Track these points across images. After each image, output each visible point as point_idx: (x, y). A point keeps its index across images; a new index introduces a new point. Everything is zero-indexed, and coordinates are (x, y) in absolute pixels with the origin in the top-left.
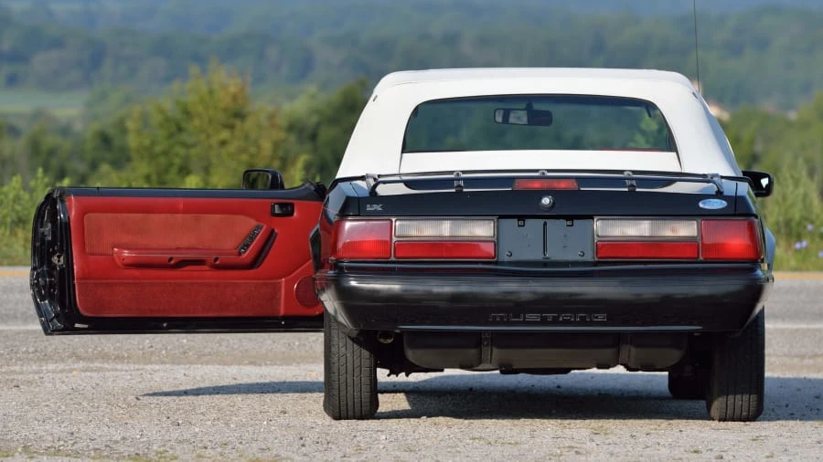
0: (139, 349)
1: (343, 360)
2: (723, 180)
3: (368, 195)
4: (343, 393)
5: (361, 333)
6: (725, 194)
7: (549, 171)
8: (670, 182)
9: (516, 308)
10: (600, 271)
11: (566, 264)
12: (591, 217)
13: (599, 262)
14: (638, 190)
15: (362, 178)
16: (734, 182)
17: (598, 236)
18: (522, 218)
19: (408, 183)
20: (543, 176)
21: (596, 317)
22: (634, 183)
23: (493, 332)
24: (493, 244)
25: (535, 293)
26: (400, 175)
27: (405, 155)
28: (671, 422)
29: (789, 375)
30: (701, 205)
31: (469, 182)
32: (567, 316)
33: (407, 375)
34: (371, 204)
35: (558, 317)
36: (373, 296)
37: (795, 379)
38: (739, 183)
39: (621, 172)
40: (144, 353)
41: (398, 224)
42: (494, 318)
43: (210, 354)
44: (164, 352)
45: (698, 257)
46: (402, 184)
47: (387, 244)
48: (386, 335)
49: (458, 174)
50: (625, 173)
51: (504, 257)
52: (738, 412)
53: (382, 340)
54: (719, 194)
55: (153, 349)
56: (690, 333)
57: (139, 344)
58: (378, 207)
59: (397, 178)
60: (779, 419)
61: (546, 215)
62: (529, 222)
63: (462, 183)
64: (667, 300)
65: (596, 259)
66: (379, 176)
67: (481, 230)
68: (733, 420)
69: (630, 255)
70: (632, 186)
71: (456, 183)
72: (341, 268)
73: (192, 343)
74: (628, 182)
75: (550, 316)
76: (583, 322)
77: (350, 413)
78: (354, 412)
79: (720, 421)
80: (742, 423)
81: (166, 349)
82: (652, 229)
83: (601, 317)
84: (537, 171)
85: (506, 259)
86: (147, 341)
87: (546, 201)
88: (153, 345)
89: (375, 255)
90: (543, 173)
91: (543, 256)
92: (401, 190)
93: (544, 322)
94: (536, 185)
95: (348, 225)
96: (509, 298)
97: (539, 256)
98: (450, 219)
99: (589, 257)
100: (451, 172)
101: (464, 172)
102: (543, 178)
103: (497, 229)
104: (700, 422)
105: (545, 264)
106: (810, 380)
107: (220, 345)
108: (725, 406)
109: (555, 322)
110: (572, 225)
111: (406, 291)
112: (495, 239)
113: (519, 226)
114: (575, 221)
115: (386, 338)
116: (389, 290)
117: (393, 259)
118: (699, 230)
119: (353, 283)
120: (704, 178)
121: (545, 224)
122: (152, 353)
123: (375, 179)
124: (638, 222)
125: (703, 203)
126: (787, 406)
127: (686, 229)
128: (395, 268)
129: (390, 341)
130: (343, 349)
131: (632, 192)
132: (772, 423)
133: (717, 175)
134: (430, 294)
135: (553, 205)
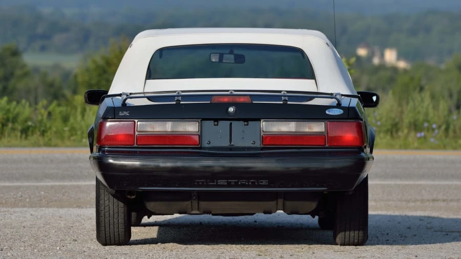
0: (14, 198)
1: (107, 208)
2: (343, 97)
3: (121, 106)
4: (107, 229)
5: (117, 191)
6: (342, 105)
7: (235, 91)
8: (311, 99)
9: (211, 176)
10: (264, 153)
11: (243, 149)
12: (259, 120)
13: (263, 148)
14: (288, 103)
15: (120, 95)
16: (349, 98)
17: (263, 131)
18: (216, 120)
19: (149, 98)
20: (232, 94)
21: (262, 182)
22: (287, 98)
23: (198, 192)
24: (198, 136)
25: (223, 167)
26: (144, 93)
27: (147, 81)
28: (311, 246)
29: (397, 213)
30: (327, 112)
31: (185, 97)
32: (243, 182)
33: (149, 218)
34: (122, 111)
35: (238, 182)
36: (123, 168)
37: (400, 216)
38: (352, 98)
39: (280, 92)
40: (15, 201)
41: (139, 123)
42: (198, 182)
43: (56, 201)
44: (28, 200)
45: (325, 145)
46: (146, 99)
47: (133, 136)
48: (131, 193)
49: (179, 93)
50: (282, 92)
51: (205, 144)
52: (352, 240)
53: (129, 197)
54: (339, 105)
55: (22, 198)
56: (322, 192)
57: (14, 195)
58: (127, 113)
59: (143, 95)
60: (378, 244)
61: (232, 119)
62: (221, 123)
63: (180, 98)
64: (306, 171)
65: (262, 146)
66: (131, 94)
67: (191, 127)
68: (349, 245)
69: (284, 144)
70: (285, 100)
71: (176, 98)
72: (104, 152)
73: (47, 194)
74: (283, 98)
75: (233, 181)
76: (254, 185)
77: (113, 242)
78: (115, 241)
79: (341, 245)
80: (354, 247)
81: (30, 198)
82: (297, 127)
83: (264, 182)
84: (228, 91)
85: (207, 146)
86: (20, 193)
87: (231, 109)
88: (23, 195)
89: (124, 143)
90: (231, 92)
91: (229, 144)
92: (145, 102)
93: (229, 185)
94: (226, 100)
95: (108, 124)
96: (208, 170)
97: (226, 144)
98: (171, 121)
99: (258, 144)
100: (175, 92)
101: (183, 91)
102: (231, 95)
103: (201, 127)
104: (329, 246)
105: (231, 149)
106: (408, 217)
107: (64, 195)
108: (344, 236)
109: (236, 185)
110: (248, 125)
111: (143, 165)
112: (199, 133)
113: (215, 125)
114: (249, 122)
115: (132, 195)
116: (133, 165)
117: (135, 145)
118: (326, 127)
119: (111, 161)
120: (331, 96)
121: (231, 124)
122: (20, 200)
123: (127, 95)
124: (287, 122)
125: (329, 112)
126: (388, 234)
127: (317, 127)
128: (137, 152)
129: (133, 197)
130: (107, 202)
131: (285, 105)
132: (373, 247)
133: (339, 94)
134: (158, 168)
135: (236, 112)
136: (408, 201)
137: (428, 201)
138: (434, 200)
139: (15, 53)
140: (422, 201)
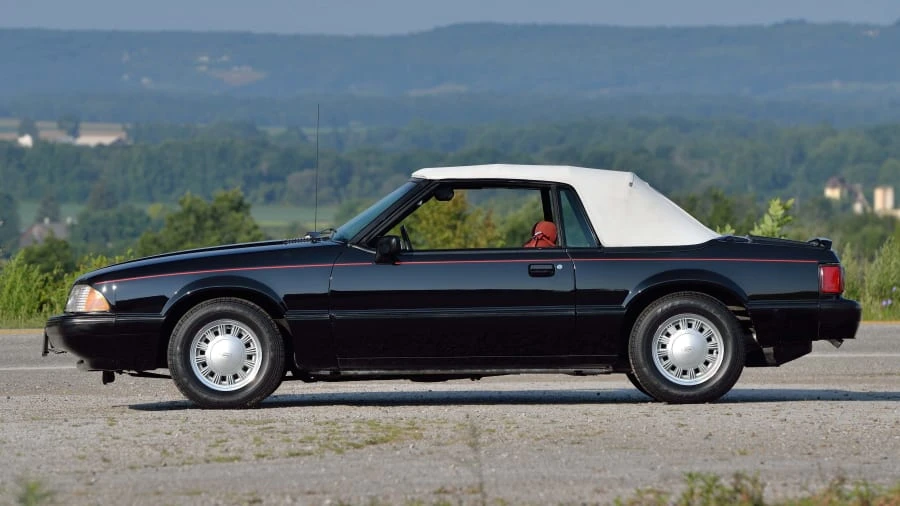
136: (855, 375)
137: (881, 374)
138: (887, 374)
139: (239, 206)
140: (873, 375)
